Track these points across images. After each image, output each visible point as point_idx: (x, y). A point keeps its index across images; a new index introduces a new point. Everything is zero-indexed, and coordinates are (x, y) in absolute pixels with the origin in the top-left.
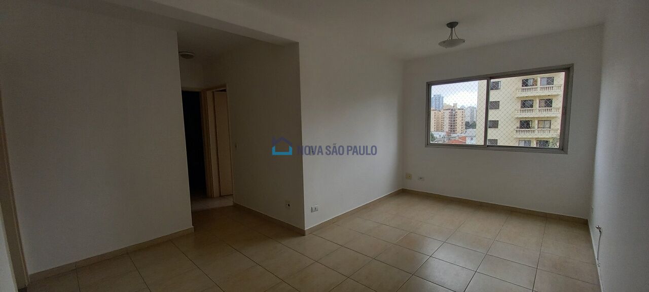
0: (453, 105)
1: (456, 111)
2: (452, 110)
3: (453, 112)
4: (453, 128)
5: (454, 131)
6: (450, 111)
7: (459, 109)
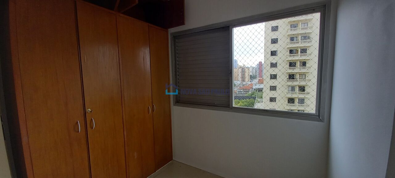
0: (243, 66)
1: (245, 69)
2: (242, 68)
3: (243, 69)
4: (243, 79)
5: (244, 80)
6: (241, 69)
7: (247, 68)
